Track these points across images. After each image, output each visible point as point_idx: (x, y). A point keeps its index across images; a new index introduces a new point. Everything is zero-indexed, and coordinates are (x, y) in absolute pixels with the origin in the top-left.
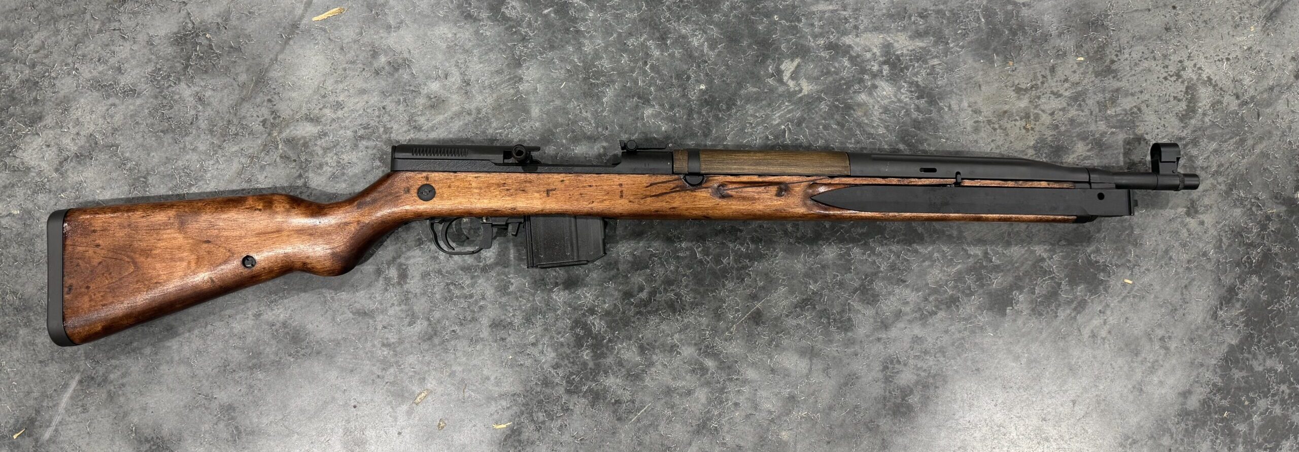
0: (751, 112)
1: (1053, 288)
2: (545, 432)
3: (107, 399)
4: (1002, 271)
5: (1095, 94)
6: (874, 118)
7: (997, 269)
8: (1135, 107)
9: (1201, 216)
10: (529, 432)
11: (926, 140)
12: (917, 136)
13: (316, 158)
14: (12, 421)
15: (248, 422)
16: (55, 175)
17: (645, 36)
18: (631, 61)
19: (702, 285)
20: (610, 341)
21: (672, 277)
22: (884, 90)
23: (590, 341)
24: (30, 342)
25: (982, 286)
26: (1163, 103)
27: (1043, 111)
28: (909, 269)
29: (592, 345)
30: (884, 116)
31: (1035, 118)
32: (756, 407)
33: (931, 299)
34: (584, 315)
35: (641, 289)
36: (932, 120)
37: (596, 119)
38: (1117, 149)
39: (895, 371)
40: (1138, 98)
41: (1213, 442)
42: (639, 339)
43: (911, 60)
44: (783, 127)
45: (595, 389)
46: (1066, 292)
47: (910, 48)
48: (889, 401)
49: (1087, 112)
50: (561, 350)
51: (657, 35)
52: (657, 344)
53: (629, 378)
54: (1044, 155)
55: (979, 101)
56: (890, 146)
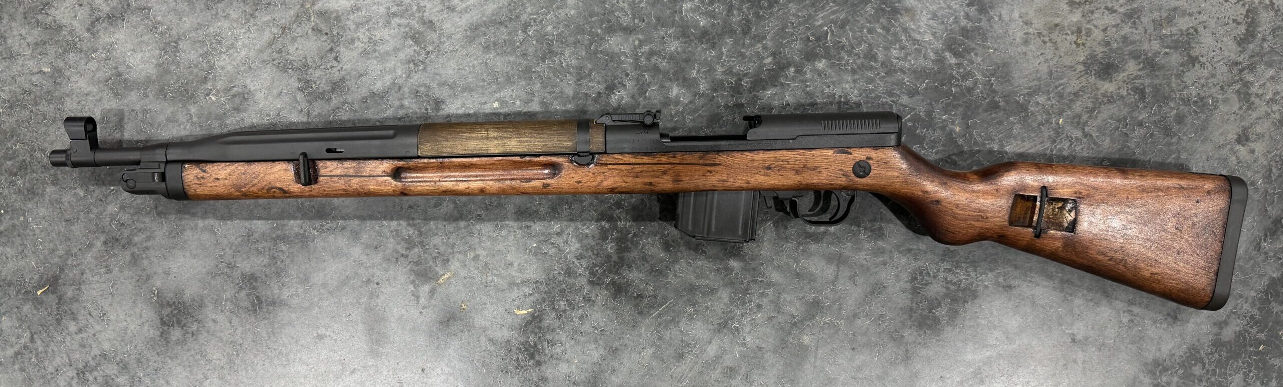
0: (793, 11)
2: (565, 320)
3: (130, 262)
5: (1151, 12)
6: (922, 24)
8: (1192, 27)
9: (1250, 144)
10: (549, 319)
11: (974, 49)
12: (964, 45)
13: (348, 32)
14: (36, 277)
15: (269, 293)
16: (87, 35)
20: (635, 235)
23: (615, 235)
24: (56, 200)
26: (1221, 26)
27: (1096, 27)
29: (617, 238)
30: (931, 22)
31: (1087, 33)
32: (779, 310)
34: (610, 208)
36: (981, 29)
37: (633, 9)
38: (1169, 70)
39: (924, 282)
40: (1196, 19)
41: (1246, 375)
42: (664, 235)
44: (826, 28)
45: (618, 282)
48: (915, 312)
49: (1141, 30)
50: (585, 242)
52: (683, 241)
53: (653, 273)
54: (1093, 72)
55: (1032, 13)
56: (936, 53)
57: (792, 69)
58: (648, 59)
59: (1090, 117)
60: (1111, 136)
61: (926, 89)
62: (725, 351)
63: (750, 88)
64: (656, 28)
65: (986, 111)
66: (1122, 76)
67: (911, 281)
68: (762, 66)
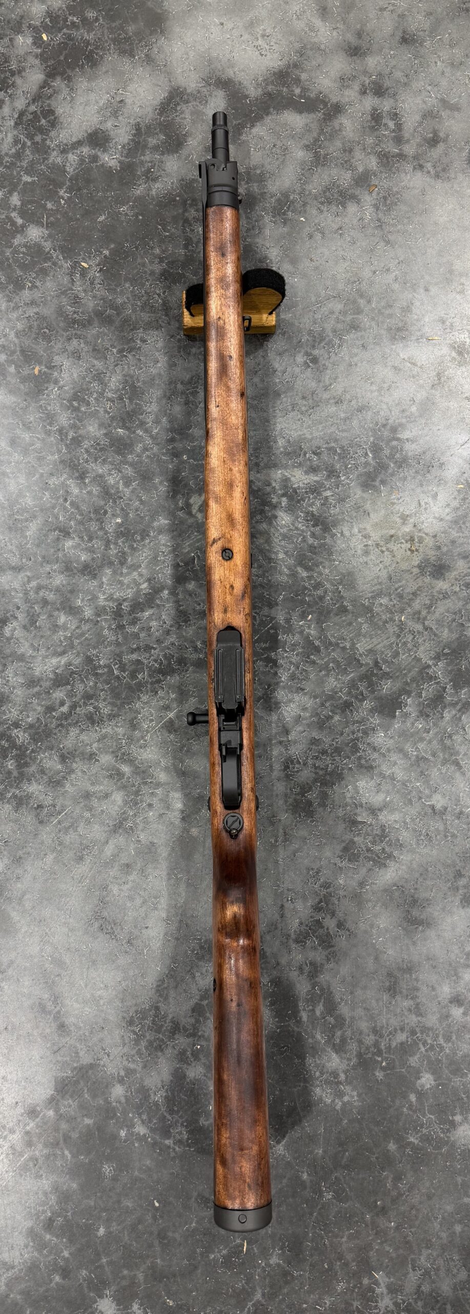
0: (163, 542)
1: (438, 691)
4: (391, 677)
6: (274, 544)
7: (386, 675)
11: (321, 563)
12: (313, 559)
17: (65, 476)
18: (52, 498)
19: (119, 699)
20: (33, 751)
21: (91, 692)
22: (283, 519)
23: (14, 752)
25: (373, 692)
28: (307, 679)
29: (16, 755)
30: (283, 543)
31: (419, 540)
32: (167, 808)
33: (327, 704)
34: (8, 728)
35: (62, 704)
36: (326, 545)
39: (296, 770)
42: (60, 749)
43: (306, 492)
44: (193, 554)
45: (19, 795)
46: (451, 695)
47: (306, 482)
48: (289, 798)
51: (77, 475)
52: (77, 753)
53: (51, 784)
54: (428, 573)
55: (368, 527)
56: (289, 569)
57: (166, 592)
58: (37, 593)
59: (429, 613)
60: (449, 627)
61: (284, 600)
62: (120, 850)
63: (131, 610)
64: (42, 566)
65: (337, 615)
66: (454, 574)
67: (285, 770)
68: (139, 591)
